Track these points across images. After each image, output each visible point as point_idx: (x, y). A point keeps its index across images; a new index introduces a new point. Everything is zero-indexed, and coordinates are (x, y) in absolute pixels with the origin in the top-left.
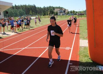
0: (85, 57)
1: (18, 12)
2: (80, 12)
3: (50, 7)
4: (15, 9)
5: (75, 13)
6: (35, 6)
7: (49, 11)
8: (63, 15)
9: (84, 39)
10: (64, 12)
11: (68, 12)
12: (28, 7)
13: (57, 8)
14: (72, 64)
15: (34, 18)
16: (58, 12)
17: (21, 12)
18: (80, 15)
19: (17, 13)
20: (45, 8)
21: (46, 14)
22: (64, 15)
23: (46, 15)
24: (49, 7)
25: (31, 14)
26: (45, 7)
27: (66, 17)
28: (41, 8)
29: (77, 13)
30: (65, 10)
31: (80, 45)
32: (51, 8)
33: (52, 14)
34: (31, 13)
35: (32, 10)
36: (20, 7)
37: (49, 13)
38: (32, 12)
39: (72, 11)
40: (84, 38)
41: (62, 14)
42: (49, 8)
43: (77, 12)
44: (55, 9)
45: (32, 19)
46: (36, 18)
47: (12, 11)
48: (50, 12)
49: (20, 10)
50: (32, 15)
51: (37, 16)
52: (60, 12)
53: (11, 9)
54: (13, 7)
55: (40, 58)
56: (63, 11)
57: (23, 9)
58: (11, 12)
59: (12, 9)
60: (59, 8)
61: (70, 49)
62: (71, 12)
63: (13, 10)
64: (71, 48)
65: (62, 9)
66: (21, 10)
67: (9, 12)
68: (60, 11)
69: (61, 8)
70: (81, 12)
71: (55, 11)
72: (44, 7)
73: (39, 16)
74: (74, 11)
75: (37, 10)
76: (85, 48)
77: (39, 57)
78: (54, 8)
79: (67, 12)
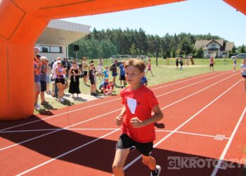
3: (183, 36)
7: (180, 45)
8: (217, 57)
10: (223, 48)
11: (234, 49)
12: (126, 35)
13: (202, 38)
16: (206, 48)
17: (107, 46)
20: (168, 38)
21: (171, 54)
22: (221, 57)
23: (170, 57)
24: (179, 35)
26: (170, 35)
27: (226, 63)
30: (225, 43)
33: (187, 54)
37: (178, 51)
41: (215, 55)
42: (179, 39)
44: (197, 42)
48: (183, 49)
52: (209, 50)
57: (111, 39)
61: (224, 139)
62: (243, 49)
68: (210, 47)
69: (214, 39)
71: (197, 45)
72: (167, 34)
78: (193, 39)
79: (231, 50)
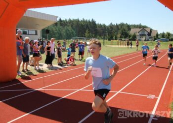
3: (122, 25)
4: (58, 26)
6: (94, 23)
7: (120, 31)
8: (145, 40)
10: (149, 34)
11: (157, 35)
12: (83, 23)
13: (135, 26)
16: (138, 34)
17: (69, 31)
20: (111, 26)
21: (114, 37)
22: (148, 40)
23: (113, 40)
24: (119, 25)
26: (113, 24)
27: (152, 44)
30: (151, 30)
32: (125, 28)
33: (125, 37)
37: (119, 36)
41: (144, 39)
42: (120, 27)
44: (132, 30)
48: (122, 34)
52: (140, 35)
56: (146, 33)
57: (72, 26)
60: (140, 26)
61: (154, 98)
62: (163, 36)
63: (55, 27)
64: (158, 96)
65: (146, 29)
68: (141, 33)
69: (143, 28)
71: (132, 32)
72: (111, 24)
78: (129, 27)
79: (155, 35)
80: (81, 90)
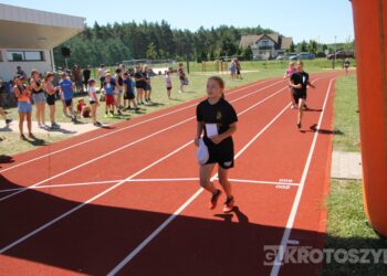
0: (350, 218)
1: (107, 48)
2: (338, 45)
3: (224, 29)
4: (93, 40)
5: (319, 50)
6: (166, 28)
7: (219, 44)
8: (271, 58)
9: (349, 148)
10: (278, 45)
11: (293, 47)
13: (249, 32)
14: (297, 242)
15: (163, 70)
16: (255, 46)
17: (116, 47)
18: (338, 56)
19: (103, 53)
21: (209, 56)
22: (275, 58)
23: (207, 60)
24: (218, 30)
25: (150, 57)
27: (283, 66)
28: (188, 32)
29: (327, 52)
30: (280, 38)
31: (334, 173)
32: (228, 34)
33: (230, 55)
34: (151, 51)
35: (156, 43)
36: (112, 31)
37: (218, 52)
38: (157, 49)
39: (308, 42)
40: (350, 146)
41: (268, 55)
43: (325, 47)
44: (243, 38)
45: (155, 75)
46: (171, 71)
47: (85, 46)
48: (225, 48)
49: (111, 41)
50: (157, 60)
51: (175, 65)
52: (260, 48)
53: (79, 41)
54: (87, 33)
55: (178, 217)
56: (271, 44)
58: (82, 49)
59: (84, 40)
60: (258, 31)
61: (292, 187)
62: (304, 47)
64: (298, 182)
65: (270, 35)
66: (117, 42)
67: (73, 50)
68: (261, 44)
69: (265, 34)
70: (341, 44)
71: (244, 43)
73: (181, 65)
74: (314, 45)
75: (175, 40)
76: (351, 182)
77: (177, 213)
78: (237, 34)
79: (289, 48)
80: (127, 180)
